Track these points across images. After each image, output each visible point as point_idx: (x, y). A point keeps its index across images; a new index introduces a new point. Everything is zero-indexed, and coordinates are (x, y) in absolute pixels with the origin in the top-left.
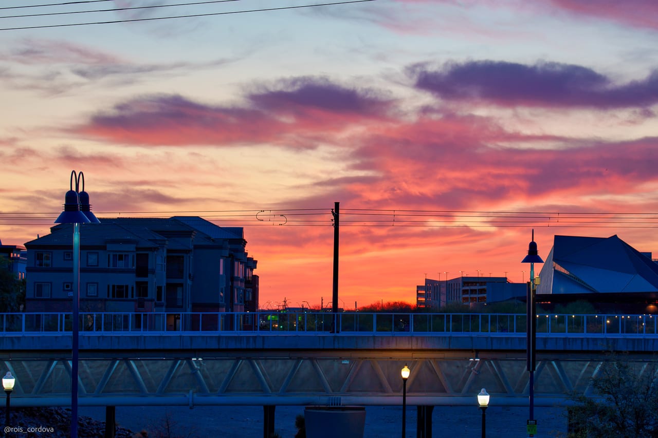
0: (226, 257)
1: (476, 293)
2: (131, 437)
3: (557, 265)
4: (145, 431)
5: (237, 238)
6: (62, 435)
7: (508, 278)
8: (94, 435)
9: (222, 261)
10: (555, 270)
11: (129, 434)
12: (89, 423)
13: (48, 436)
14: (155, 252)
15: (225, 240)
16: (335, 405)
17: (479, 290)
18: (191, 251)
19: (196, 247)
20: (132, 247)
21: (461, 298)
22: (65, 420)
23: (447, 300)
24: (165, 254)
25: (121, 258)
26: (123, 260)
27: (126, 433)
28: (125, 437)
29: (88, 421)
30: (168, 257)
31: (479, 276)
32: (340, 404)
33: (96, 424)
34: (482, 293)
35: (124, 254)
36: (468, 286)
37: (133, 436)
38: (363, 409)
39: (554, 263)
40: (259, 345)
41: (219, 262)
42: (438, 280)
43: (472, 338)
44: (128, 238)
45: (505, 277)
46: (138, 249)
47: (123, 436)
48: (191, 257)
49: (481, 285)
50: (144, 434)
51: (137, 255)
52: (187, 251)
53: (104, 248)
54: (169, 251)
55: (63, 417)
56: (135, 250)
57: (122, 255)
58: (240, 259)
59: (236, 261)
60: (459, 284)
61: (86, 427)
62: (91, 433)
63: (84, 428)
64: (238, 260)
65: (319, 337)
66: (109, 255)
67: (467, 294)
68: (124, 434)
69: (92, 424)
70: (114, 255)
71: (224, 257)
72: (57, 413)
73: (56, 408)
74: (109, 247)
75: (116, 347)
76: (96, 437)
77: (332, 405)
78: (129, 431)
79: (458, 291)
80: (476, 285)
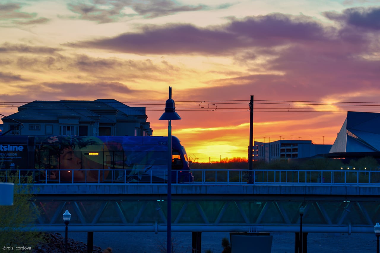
0: (139, 128)
1: (290, 152)
2: (101, 252)
3: (349, 132)
4: (110, 248)
5: (141, 114)
6: (59, 251)
7: (312, 141)
8: (77, 251)
9: (136, 131)
10: (348, 136)
11: (100, 250)
12: (72, 243)
13: (50, 252)
14: (92, 125)
15: (135, 116)
16: (252, 232)
17: (292, 149)
18: (115, 124)
19: (118, 121)
20: (76, 121)
21: (279, 155)
22: (58, 241)
23: (269, 156)
24: (98, 126)
25: (68, 128)
26: (70, 130)
27: (98, 250)
28: (98, 252)
29: (72, 241)
30: (100, 128)
31: (293, 140)
32: (256, 232)
33: (78, 244)
34: (294, 152)
35: (70, 126)
36: (285, 146)
37: (103, 252)
38: (268, 234)
39: (347, 131)
40: (203, 192)
41: (134, 131)
42: (263, 142)
43: (346, 187)
44: (73, 115)
45: (310, 140)
46: (80, 123)
47: (96, 252)
48: (115, 128)
49: (293, 146)
50: (110, 250)
51: (80, 127)
52: (113, 124)
53: (57, 122)
54: (101, 124)
55: (56, 239)
56: (78, 123)
57: (70, 127)
58: (146, 130)
59: (144, 131)
60: (278, 145)
61: (72, 246)
62: (76, 250)
63: (71, 247)
64: (145, 130)
65: (243, 186)
66: (60, 127)
67: (284, 152)
68: (97, 250)
69: (75, 244)
70: (64, 127)
71: (137, 128)
72: (52, 236)
73: (51, 233)
74: (61, 121)
75: (108, 193)
76: (79, 252)
77: (250, 232)
78: (99, 248)
79: (277, 149)
80: (290, 146)
